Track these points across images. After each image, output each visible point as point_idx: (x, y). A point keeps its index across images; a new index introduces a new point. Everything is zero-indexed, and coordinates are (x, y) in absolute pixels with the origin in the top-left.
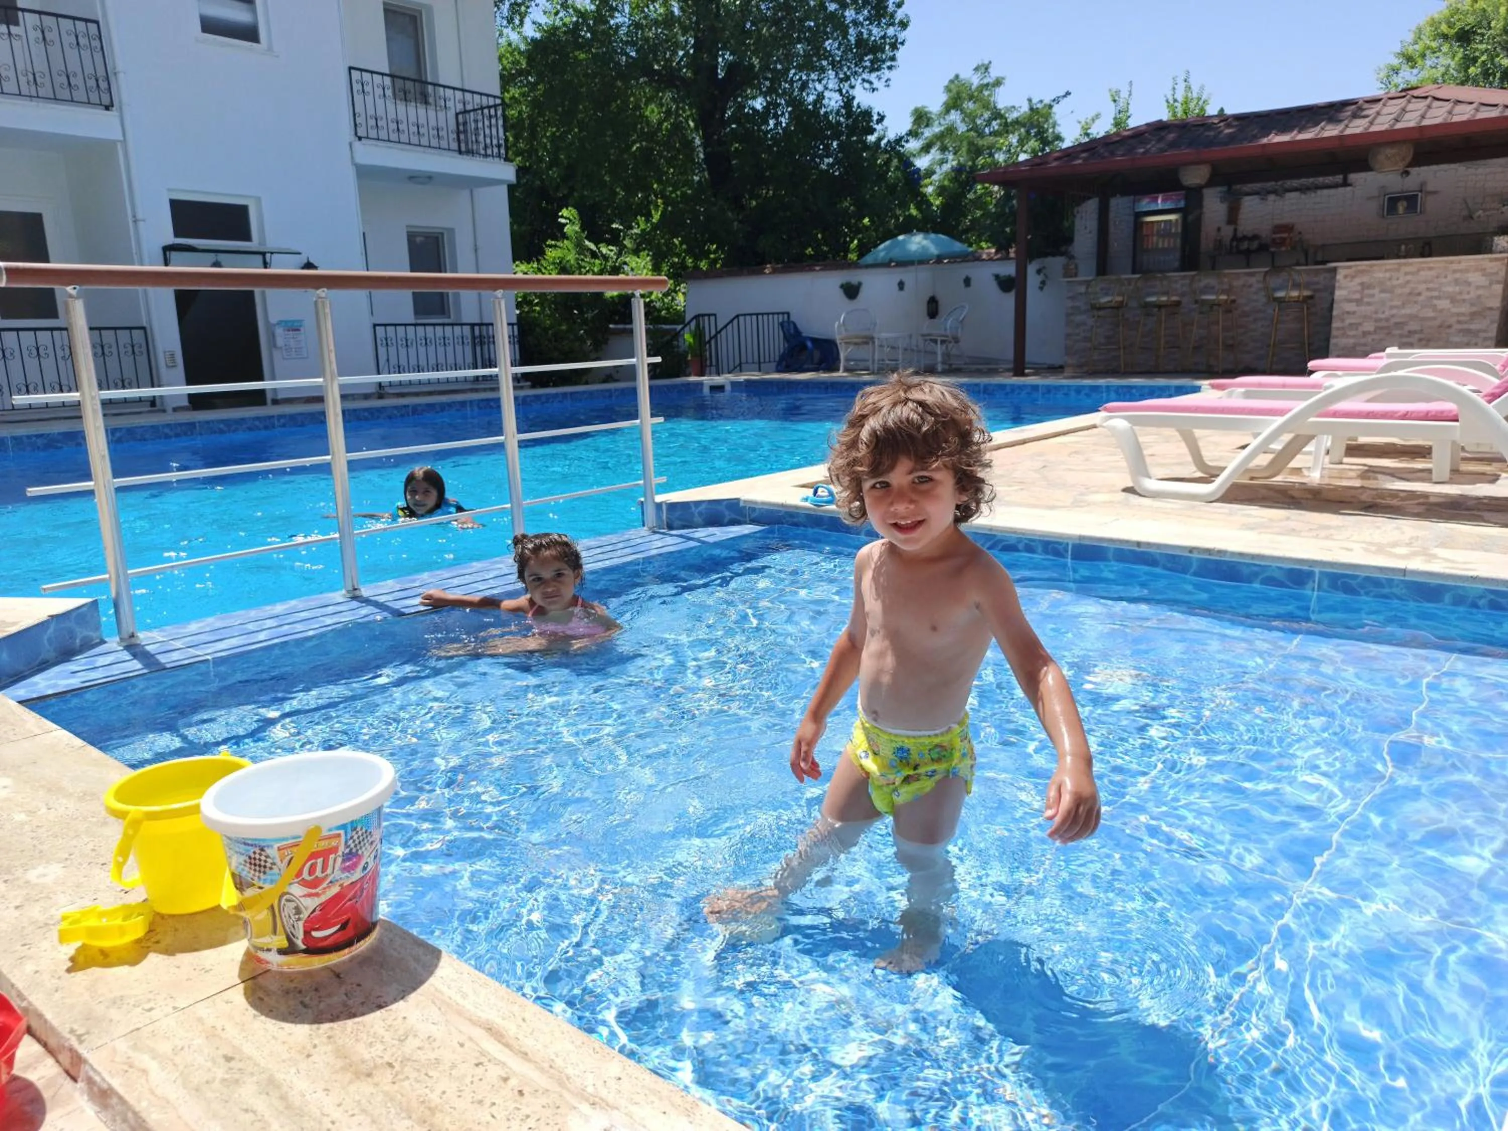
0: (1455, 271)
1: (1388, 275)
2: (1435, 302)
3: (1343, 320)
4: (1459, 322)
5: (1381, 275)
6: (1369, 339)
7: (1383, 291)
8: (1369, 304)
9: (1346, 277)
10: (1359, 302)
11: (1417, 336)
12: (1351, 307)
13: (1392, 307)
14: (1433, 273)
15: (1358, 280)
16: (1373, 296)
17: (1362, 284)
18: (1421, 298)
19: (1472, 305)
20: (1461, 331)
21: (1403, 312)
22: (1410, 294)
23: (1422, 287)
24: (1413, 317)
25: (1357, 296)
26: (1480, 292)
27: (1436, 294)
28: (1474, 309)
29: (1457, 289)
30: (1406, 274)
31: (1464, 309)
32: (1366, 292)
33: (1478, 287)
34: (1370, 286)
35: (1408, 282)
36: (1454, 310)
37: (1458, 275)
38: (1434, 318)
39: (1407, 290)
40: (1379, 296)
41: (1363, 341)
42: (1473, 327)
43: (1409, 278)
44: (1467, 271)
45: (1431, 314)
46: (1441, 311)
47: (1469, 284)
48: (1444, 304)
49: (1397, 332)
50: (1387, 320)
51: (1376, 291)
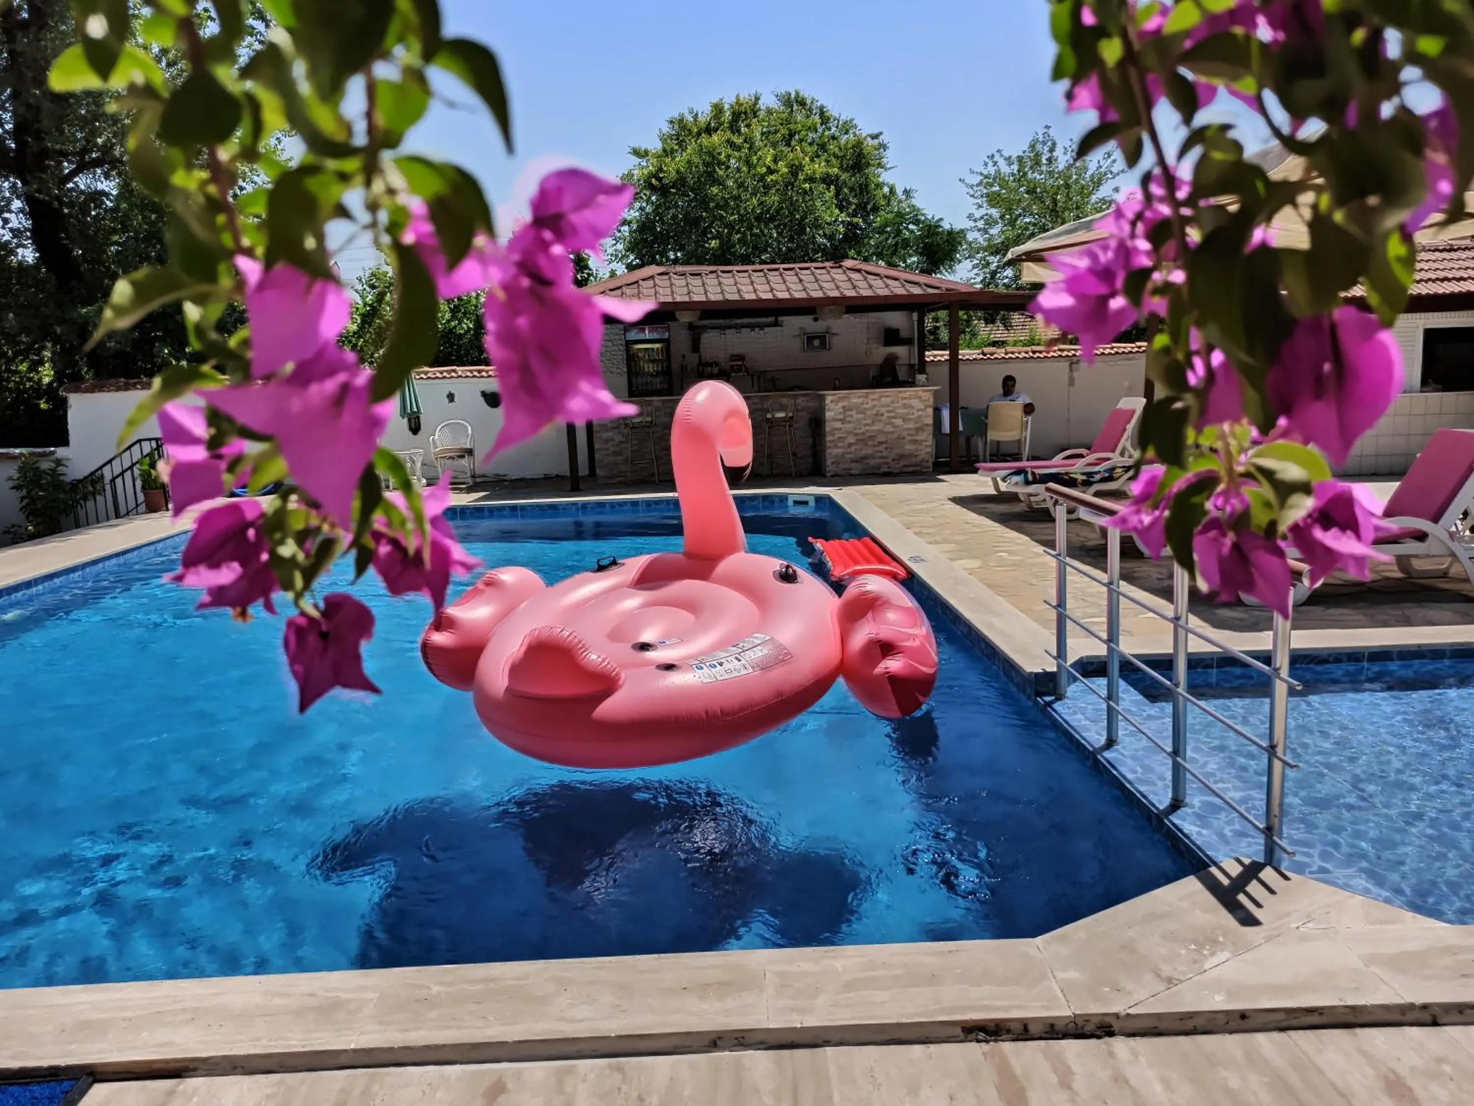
0: (903, 398)
1: (860, 400)
2: (893, 420)
3: (833, 435)
4: (909, 435)
5: (855, 401)
6: (853, 448)
7: (857, 413)
8: (850, 422)
9: (832, 402)
10: (843, 421)
11: (884, 446)
12: (838, 425)
13: (866, 425)
14: (889, 399)
15: (840, 405)
16: (852, 416)
17: (844, 407)
18: (884, 418)
19: (916, 422)
20: (911, 441)
21: (874, 428)
22: (876, 414)
23: (883, 410)
24: (880, 432)
25: (841, 417)
26: (920, 413)
27: (892, 414)
28: (918, 425)
29: (905, 411)
30: (873, 400)
31: (911, 425)
32: (847, 413)
33: (918, 410)
34: (850, 410)
35: (875, 406)
36: (905, 426)
37: (905, 401)
38: (893, 433)
39: (874, 412)
40: (857, 416)
41: (849, 450)
42: (918, 438)
43: (875, 403)
44: (910, 398)
45: (891, 430)
46: (898, 426)
47: (912, 407)
48: (898, 422)
49: (871, 443)
50: (863, 434)
51: (853, 413)
